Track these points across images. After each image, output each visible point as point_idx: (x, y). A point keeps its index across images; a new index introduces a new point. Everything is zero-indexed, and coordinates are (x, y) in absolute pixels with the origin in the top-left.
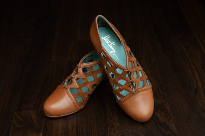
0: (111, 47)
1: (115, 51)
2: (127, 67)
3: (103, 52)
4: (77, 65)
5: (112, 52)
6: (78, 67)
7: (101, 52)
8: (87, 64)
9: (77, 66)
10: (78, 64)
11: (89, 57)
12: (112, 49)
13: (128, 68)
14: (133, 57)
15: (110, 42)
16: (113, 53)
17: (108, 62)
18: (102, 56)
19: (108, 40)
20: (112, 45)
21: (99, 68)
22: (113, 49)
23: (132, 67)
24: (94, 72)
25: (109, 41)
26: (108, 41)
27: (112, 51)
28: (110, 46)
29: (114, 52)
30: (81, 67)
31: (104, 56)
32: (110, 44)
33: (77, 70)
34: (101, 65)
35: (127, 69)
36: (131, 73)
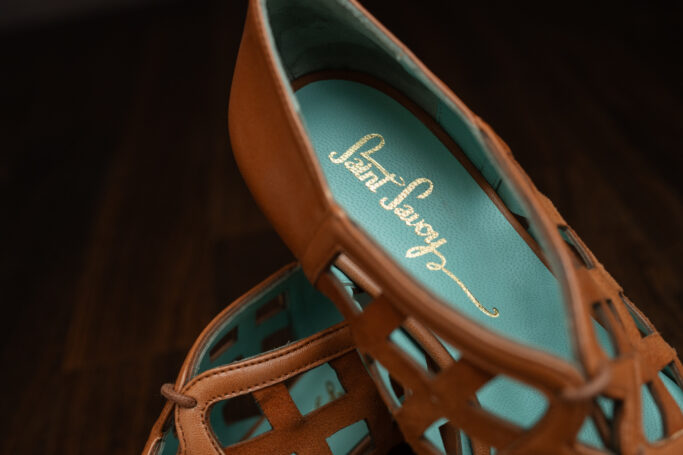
0: (407, 215)
1: (443, 241)
2: (580, 357)
3: (344, 259)
4: (166, 389)
5: (425, 250)
6: (176, 405)
7: (333, 261)
8: (252, 370)
9: (163, 400)
10: (173, 378)
11: (261, 312)
12: (417, 230)
13: (593, 362)
14: (593, 266)
15: (390, 177)
16: (431, 257)
17: (398, 338)
18: (349, 290)
19: (374, 169)
20: (411, 200)
21: (339, 389)
22: (421, 225)
23: (617, 351)
24: (300, 424)
25: (383, 170)
26: (381, 177)
27: (421, 241)
28: (397, 212)
29: (433, 248)
30: (193, 403)
31: (359, 289)
32: (390, 191)
33: (169, 426)
34: (349, 363)
35: (590, 376)
36: (619, 405)
